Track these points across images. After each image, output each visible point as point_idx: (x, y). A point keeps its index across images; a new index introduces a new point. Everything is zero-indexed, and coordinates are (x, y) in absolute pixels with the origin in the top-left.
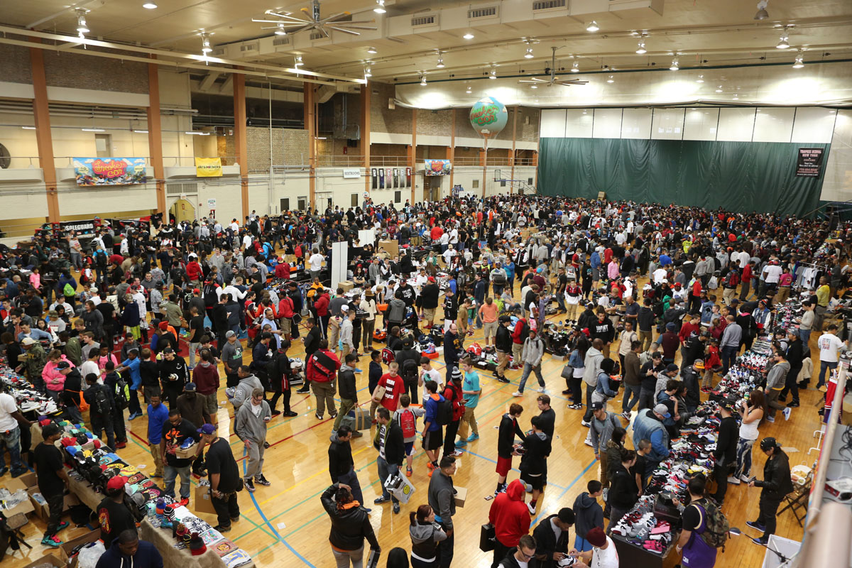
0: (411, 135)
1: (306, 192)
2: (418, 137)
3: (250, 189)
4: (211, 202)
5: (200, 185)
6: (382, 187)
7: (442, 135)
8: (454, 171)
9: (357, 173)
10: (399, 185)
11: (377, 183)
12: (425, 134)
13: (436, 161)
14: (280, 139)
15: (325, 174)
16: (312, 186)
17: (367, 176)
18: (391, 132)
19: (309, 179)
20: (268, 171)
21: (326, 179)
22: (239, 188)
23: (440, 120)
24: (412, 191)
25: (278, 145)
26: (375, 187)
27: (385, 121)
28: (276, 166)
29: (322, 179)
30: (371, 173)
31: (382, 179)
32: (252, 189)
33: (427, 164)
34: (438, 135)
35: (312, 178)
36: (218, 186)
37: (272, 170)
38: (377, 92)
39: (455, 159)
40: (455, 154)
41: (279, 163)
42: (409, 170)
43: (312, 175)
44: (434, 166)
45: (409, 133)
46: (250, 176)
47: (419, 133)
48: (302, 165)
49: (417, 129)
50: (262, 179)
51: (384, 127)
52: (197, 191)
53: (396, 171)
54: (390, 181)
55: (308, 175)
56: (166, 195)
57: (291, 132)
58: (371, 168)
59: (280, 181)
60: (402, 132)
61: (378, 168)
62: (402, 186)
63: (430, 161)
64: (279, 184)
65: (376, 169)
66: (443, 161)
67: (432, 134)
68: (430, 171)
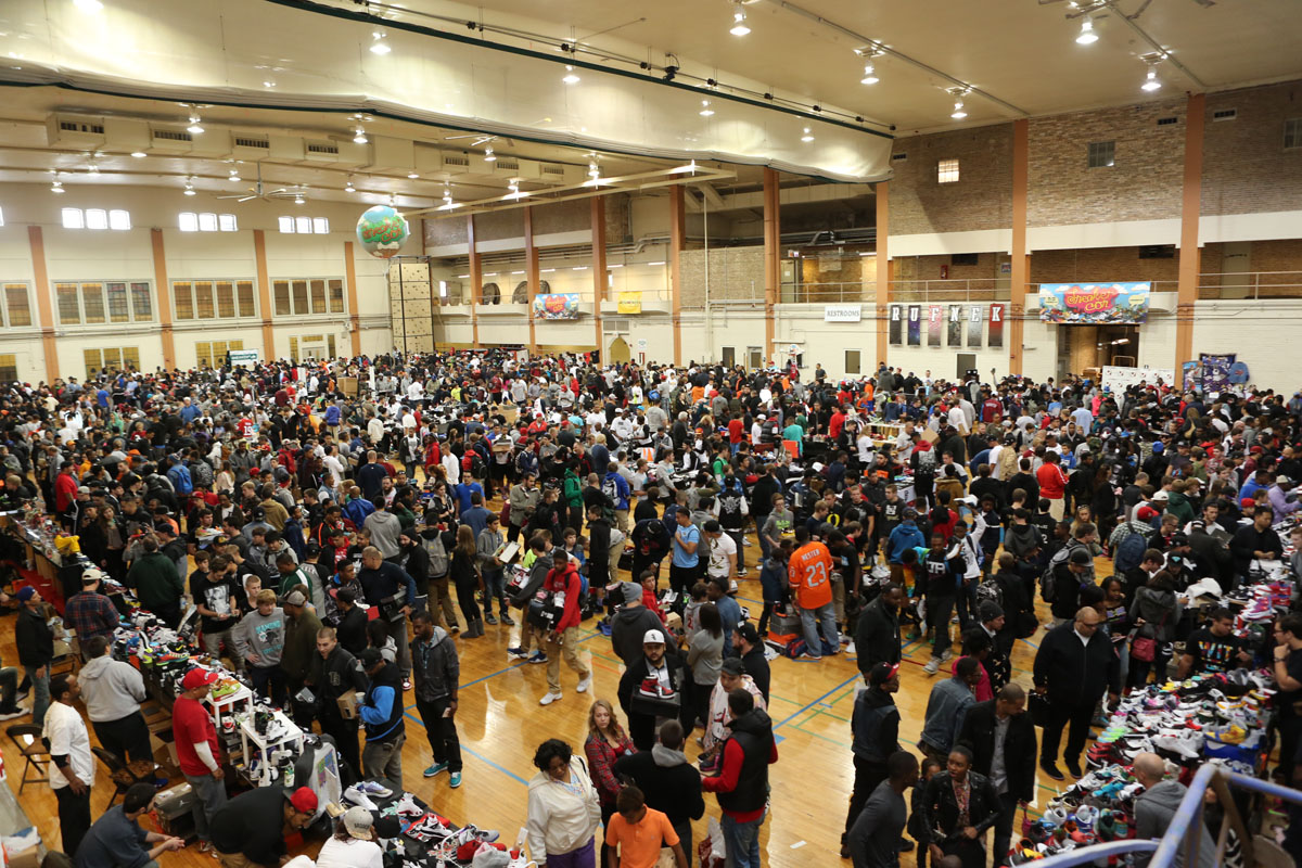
0: (1011, 230)
1: (760, 341)
2: (1030, 232)
3: (683, 330)
4: (643, 343)
5: (632, 322)
6: (914, 341)
7: (1136, 216)
8: (1197, 313)
9: (854, 313)
10: (964, 341)
11: (901, 333)
12: (1062, 223)
13: (1088, 287)
14: (721, 263)
15: (791, 314)
16: (770, 333)
17: (881, 319)
18: (945, 230)
19: (764, 322)
20: (703, 308)
21: (794, 321)
22: (670, 328)
23: (1122, 179)
24: (1012, 357)
25: (718, 273)
26: (896, 339)
27: (926, 209)
28: (713, 301)
29: (785, 323)
30: (889, 313)
31: (914, 327)
32: (685, 330)
33: (1051, 294)
34: (1117, 218)
35: (770, 319)
36: (649, 324)
37: (707, 307)
38: (903, 156)
39: (1202, 281)
40: (1204, 266)
41: (720, 297)
42: (996, 310)
43: (769, 315)
44: (1072, 301)
45: (1000, 226)
46: (683, 314)
47: (1036, 224)
48: (754, 300)
49: (1031, 215)
50: (696, 318)
51: (926, 221)
52: (627, 329)
53: (955, 311)
54: (939, 332)
55: (764, 314)
56: (603, 332)
57: (737, 252)
58: (890, 304)
59: (722, 323)
60: (979, 227)
61: (906, 305)
62: (975, 342)
63: (1064, 288)
64: (720, 326)
65: (901, 308)
66: (1120, 288)
67: (1087, 221)
68: (1058, 311)
